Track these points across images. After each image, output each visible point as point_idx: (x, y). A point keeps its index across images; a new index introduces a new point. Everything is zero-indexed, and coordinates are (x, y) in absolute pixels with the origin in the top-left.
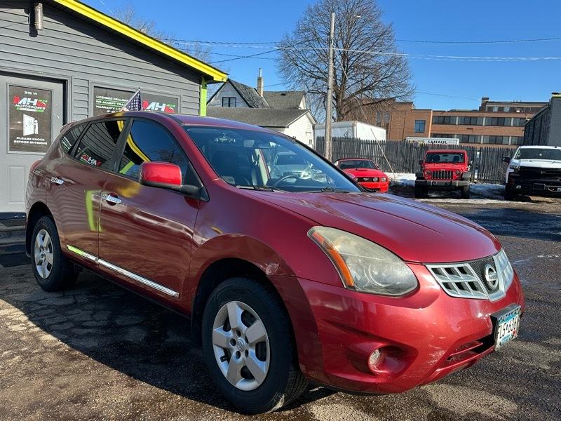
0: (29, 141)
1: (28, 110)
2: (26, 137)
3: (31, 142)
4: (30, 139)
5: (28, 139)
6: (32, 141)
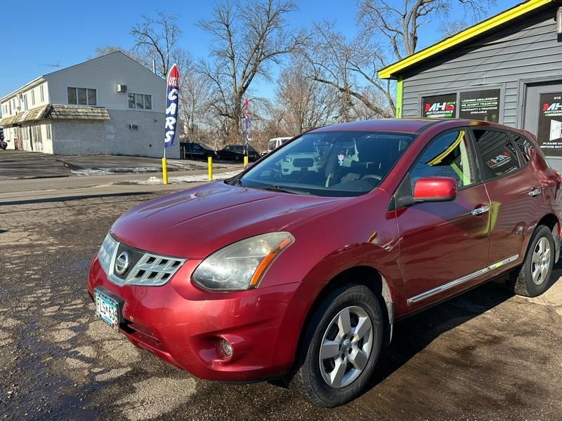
0: (555, 145)
1: (556, 115)
2: (552, 141)
3: (556, 147)
4: (556, 143)
5: (554, 143)
6: (557, 145)
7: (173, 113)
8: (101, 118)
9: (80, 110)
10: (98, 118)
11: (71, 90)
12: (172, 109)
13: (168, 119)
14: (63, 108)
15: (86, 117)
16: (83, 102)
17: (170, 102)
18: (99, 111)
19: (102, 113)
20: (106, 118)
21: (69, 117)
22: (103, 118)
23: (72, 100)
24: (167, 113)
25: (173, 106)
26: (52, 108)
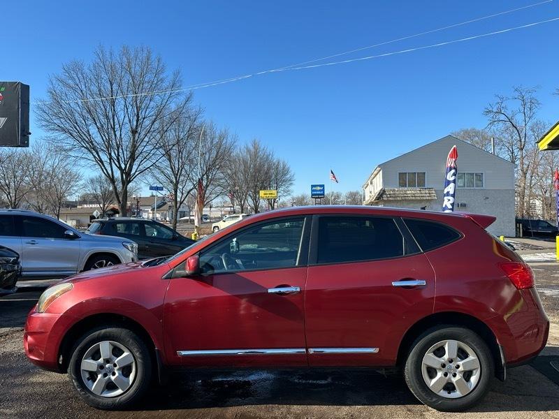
7: (452, 192)
8: (427, 198)
9: (408, 192)
10: (424, 198)
11: (402, 175)
12: (450, 189)
13: (446, 198)
14: (394, 191)
15: (413, 198)
16: (412, 185)
17: (448, 183)
18: (427, 192)
19: (429, 194)
20: (433, 198)
21: (398, 199)
22: (430, 198)
23: (403, 184)
24: (445, 192)
25: (452, 185)
26: (384, 191)
